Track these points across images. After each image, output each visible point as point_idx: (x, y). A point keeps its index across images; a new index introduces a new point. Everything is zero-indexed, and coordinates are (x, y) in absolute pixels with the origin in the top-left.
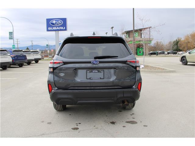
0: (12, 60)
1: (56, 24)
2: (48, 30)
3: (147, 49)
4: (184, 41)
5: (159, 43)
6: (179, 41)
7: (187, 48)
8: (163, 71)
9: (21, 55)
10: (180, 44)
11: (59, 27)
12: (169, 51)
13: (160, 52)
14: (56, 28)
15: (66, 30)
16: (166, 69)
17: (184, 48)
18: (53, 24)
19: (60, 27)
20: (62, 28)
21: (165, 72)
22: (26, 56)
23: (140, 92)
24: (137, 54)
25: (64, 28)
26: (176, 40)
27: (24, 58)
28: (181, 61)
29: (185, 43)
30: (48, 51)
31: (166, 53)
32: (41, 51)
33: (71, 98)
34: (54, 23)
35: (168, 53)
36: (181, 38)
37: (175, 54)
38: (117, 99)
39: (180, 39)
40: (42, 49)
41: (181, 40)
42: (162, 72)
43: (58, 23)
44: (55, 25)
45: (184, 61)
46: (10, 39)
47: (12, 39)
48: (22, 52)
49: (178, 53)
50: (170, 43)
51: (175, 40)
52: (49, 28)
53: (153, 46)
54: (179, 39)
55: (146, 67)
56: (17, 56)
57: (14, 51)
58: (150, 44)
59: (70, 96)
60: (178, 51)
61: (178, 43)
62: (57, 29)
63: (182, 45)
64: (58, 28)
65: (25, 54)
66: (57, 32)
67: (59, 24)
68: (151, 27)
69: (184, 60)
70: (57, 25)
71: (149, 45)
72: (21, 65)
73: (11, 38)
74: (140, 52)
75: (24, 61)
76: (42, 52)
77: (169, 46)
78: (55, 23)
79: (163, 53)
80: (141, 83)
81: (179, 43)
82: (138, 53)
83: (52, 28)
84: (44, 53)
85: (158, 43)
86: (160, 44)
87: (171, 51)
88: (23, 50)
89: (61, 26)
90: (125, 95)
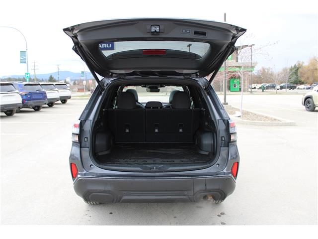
0: (23, 100)
3: (246, 81)
4: (309, 67)
5: (266, 70)
6: (300, 67)
7: (312, 79)
8: (274, 122)
9: (38, 92)
10: (301, 73)
12: (282, 85)
13: (267, 85)
16: (279, 121)
17: (308, 78)
21: (277, 125)
22: (45, 93)
23: (236, 179)
24: (229, 89)
25: (109, 46)
26: (295, 65)
27: (41, 97)
28: (304, 105)
29: (309, 70)
30: (85, 83)
31: (278, 87)
32: (73, 82)
33: (110, 191)
35: (282, 88)
36: (303, 63)
37: (293, 89)
38: (194, 194)
39: (301, 63)
40: (75, 78)
41: (304, 65)
42: (272, 126)
45: (309, 105)
46: (21, 63)
47: (25, 63)
48: (39, 86)
49: (297, 87)
50: (285, 70)
51: (293, 66)
53: (256, 74)
54: (299, 64)
55: (245, 114)
56: (30, 94)
57: (26, 85)
58: (252, 71)
59: (108, 188)
60: (297, 84)
61: (298, 71)
63: (304, 74)
65: (43, 90)
68: (254, 45)
69: (309, 102)
71: (250, 73)
72: (37, 109)
73: (24, 61)
74: (235, 86)
75: (43, 102)
76: (75, 84)
77: (283, 75)
79: (273, 87)
80: (238, 163)
81: (300, 70)
82: (232, 87)
84: (78, 84)
85: (264, 70)
86: (268, 72)
87: (286, 83)
88: (41, 83)
89: (105, 42)
90: (209, 187)
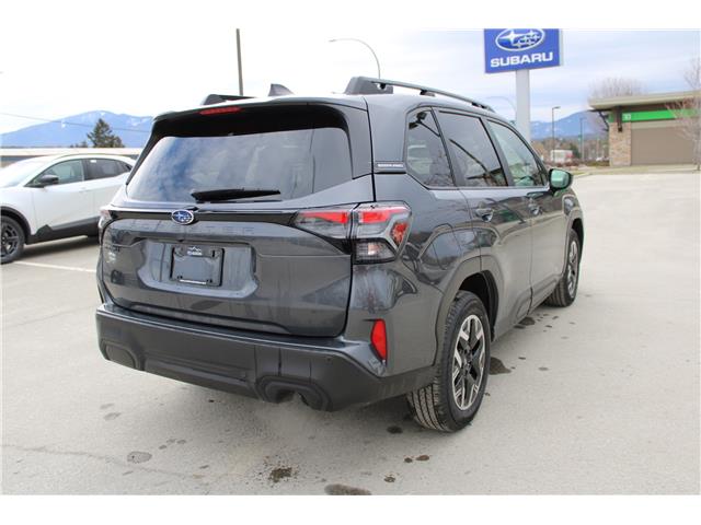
1: (519, 44)
2: (489, 70)
11: (529, 53)
14: (518, 58)
15: (555, 62)
18: (507, 44)
19: (533, 56)
20: (541, 57)
25: (547, 56)
34: (512, 40)
43: (525, 38)
44: (517, 47)
52: (492, 61)
62: (523, 61)
64: (526, 59)
66: (522, 73)
67: (530, 43)
70: (523, 46)
78: (516, 41)
83: (505, 62)
89: (538, 50)
